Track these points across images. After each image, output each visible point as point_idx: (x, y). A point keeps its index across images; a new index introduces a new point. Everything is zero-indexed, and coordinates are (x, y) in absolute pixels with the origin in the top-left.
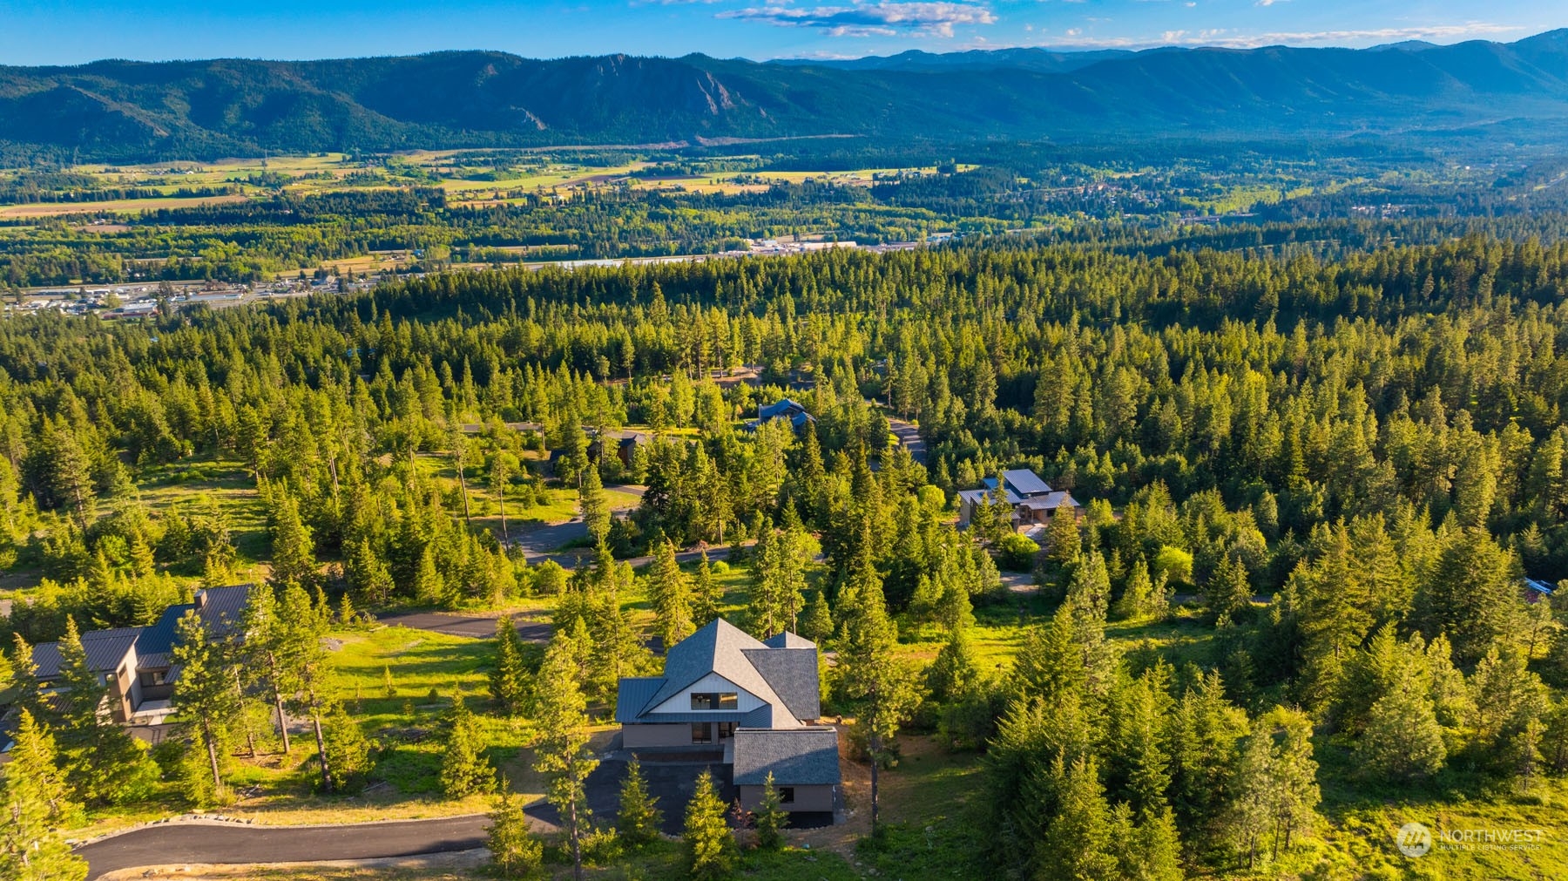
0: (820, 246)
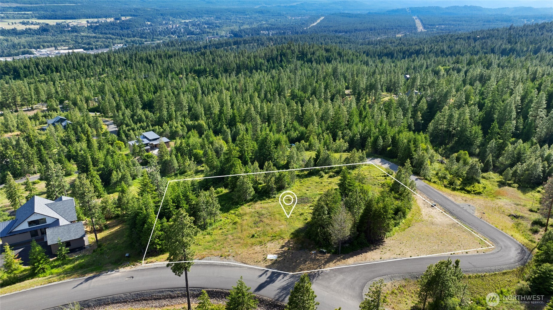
0: (67, 51)
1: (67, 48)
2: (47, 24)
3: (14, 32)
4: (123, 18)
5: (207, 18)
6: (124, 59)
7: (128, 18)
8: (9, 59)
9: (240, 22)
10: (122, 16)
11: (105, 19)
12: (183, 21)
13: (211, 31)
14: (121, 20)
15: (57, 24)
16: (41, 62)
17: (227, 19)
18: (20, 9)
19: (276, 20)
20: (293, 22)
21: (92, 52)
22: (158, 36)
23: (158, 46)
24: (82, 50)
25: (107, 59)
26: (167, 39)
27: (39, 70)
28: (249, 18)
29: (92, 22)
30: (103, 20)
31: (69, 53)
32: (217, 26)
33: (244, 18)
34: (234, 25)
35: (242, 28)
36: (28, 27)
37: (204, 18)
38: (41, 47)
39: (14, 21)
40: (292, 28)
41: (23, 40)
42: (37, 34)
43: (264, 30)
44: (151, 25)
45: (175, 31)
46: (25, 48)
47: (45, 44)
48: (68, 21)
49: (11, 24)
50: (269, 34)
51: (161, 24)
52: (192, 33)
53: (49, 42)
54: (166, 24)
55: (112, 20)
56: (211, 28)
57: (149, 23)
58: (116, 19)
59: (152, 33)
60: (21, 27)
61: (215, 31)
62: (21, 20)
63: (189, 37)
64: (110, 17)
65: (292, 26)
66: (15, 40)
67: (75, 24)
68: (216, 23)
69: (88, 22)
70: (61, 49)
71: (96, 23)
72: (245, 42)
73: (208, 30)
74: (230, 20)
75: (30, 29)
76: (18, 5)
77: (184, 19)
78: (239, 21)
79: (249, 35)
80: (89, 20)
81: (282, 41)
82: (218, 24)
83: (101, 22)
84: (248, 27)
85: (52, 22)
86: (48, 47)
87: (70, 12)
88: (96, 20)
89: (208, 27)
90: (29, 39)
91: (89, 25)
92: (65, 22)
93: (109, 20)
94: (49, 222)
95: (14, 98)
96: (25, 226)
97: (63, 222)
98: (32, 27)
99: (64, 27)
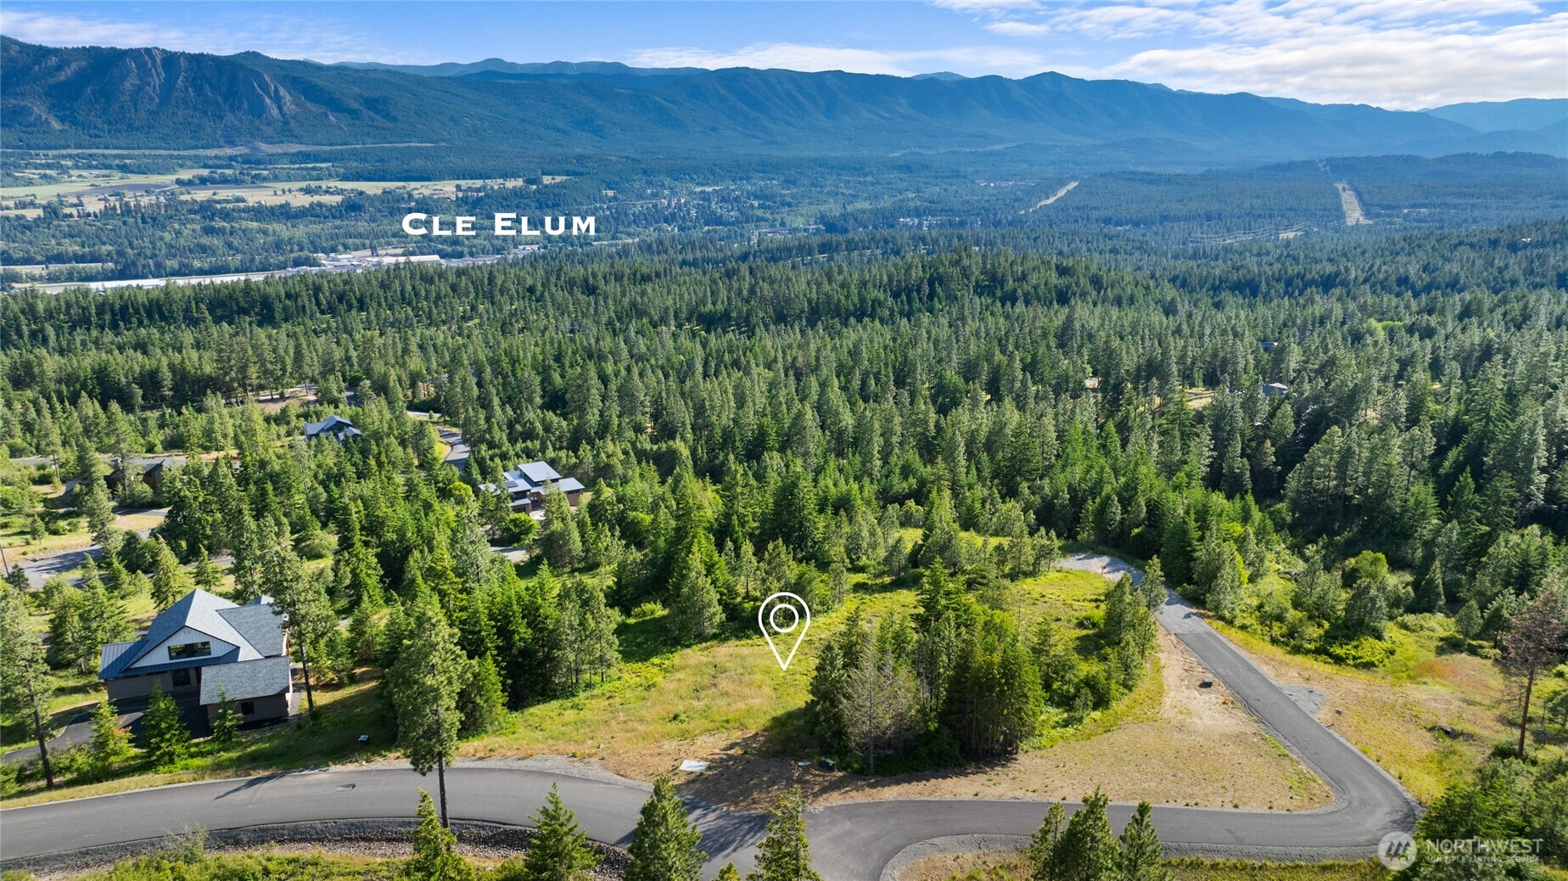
1: (400, 251)
2: (361, 193)
3: (285, 213)
4: (547, 180)
5: (762, 183)
6: (529, 282)
7: (558, 179)
8: (257, 278)
9: (847, 192)
10: (544, 174)
11: (501, 181)
12: (698, 189)
13: (768, 215)
14: (541, 183)
15: (384, 192)
16: (326, 284)
17: (813, 185)
18: (306, 157)
19: (946, 190)
20: (992, 195)
21: (455, 263)
22: (629, 225)
23: (624, 252)
24: (436, 258)
25: (486, 282)
26: (650, 234)
27: (318, 304)
28: (873, 184)
29: (470, 189)
30: (495, 184)
31: (397, 265)
32: (783, 204)
33: (859, 182)
34: (831, 200)
35: (849, 209)
36: (316, 199)
37: (753, 181)
38: (340, 248)
39: (286, 186)
40: (987, 210)
41: (301, 231)
42: (334, 217)
43: (909, 216)
44: (615, 198)
45: (673, 215)
46: (301, 250)
47: (350, 241)
48: (413, 185)
49: (279, 193)
50: (920, 225)
51: (640, 197)
52: (718, 221)
53: (360, 236)
54: (654, 195)
55: (519, 183)
56: (769, 207)
57: (610, 193)
58: (529, 182)
59: (616, 219)
60: (300, 201)
61: (778, 217)
62: (303, 184)
63: (709, 231)
64: (515, 175)
65: (987, 205)
66: (281, 229)
67: (427, 192)
68: (782, 196)
69: (458, 188)
70: (387, 255)
71: (479, 190)
72: (851, 246)
73: (759, 213)
74: (822, 187)
75: (320, 205)
76: (303, 148)
77: (702, 185)
78: (844, 191)
79: (865, 227)
80: (464, 183)
81: (950, 245)
82: (788, 199)
83: (492, 188)
84: (866, 205)
85: (373, 188)
86: (357, 249)
87: (419, 163)
88: (479, 183)
89: (760, 207)
90: (315, 228)
91: (460, 195)
92: (404, 187)
93: (511, 184)
94: (217, 651)
95: (243, 369)
96: (159, 657)
97: (247, 653)
98: (327, 199)
99: (400, 199)
